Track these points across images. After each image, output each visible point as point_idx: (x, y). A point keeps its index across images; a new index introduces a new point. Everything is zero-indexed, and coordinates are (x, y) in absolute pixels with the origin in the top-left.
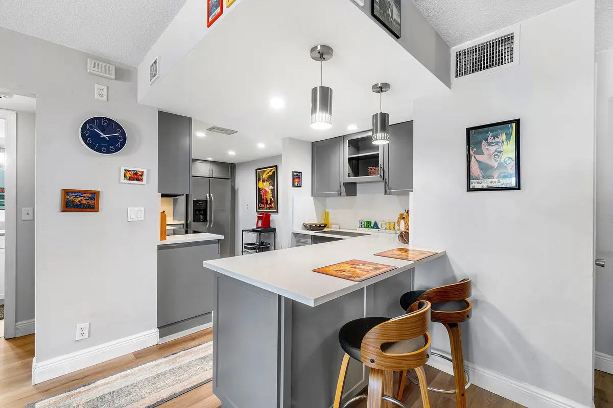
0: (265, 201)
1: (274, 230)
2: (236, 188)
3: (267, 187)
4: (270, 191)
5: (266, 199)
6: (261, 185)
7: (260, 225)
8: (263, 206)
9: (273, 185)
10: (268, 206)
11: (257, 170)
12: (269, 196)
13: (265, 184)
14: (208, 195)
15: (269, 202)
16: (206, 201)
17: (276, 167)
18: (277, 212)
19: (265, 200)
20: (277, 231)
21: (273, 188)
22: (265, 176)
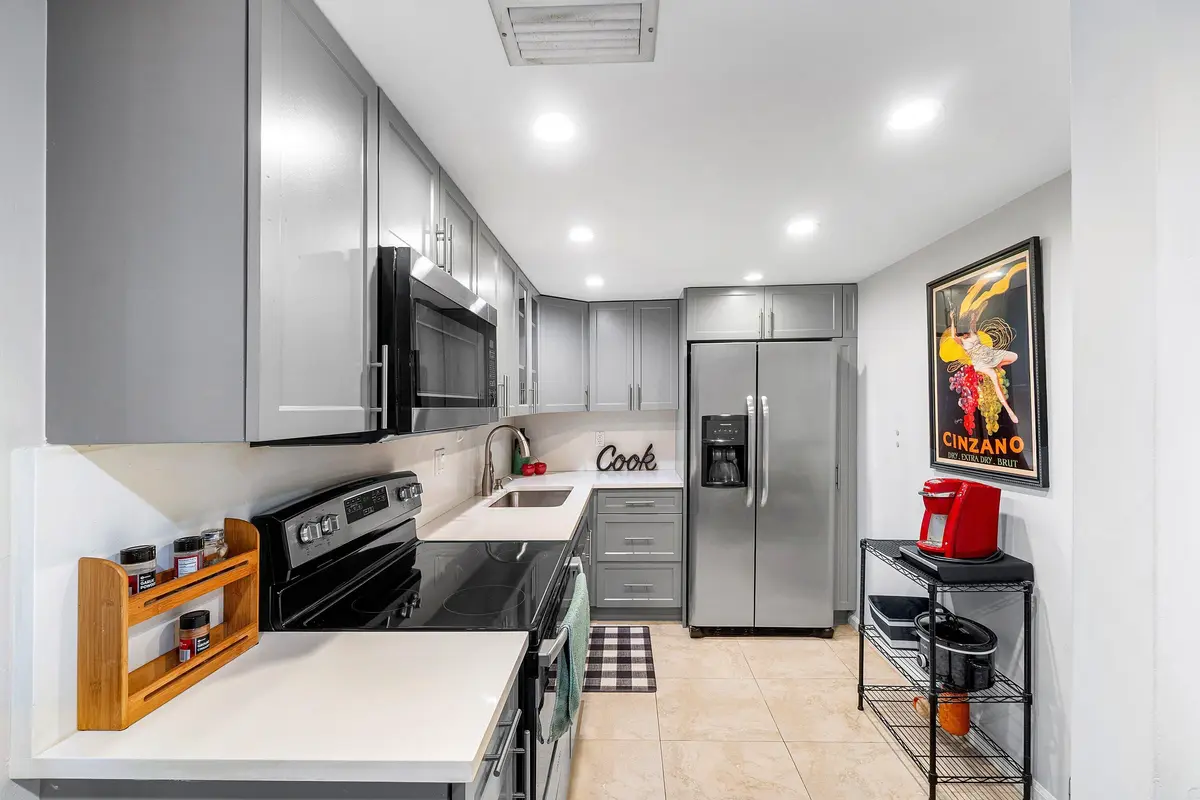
0: (971, 425)
1: (1021, 575)
2: (860, 372)
3: (984, 356)
4: (996, 378)
5: (978, 414)
6: (951, 349)
7: (936, 539)
8: (963, 442)
9: (1017, 345)
10: (986, 445)
11: (931, 286)
12: (992, 399)
13: (968, 342)
14: (750, 399)
15: (992, 427)
16: (746, 418)
17: (1036, 246)
18: (1043, 482)
19: (972, 418)
20: (1042, 583)
21: (1012, 357)
22: (970, 306)
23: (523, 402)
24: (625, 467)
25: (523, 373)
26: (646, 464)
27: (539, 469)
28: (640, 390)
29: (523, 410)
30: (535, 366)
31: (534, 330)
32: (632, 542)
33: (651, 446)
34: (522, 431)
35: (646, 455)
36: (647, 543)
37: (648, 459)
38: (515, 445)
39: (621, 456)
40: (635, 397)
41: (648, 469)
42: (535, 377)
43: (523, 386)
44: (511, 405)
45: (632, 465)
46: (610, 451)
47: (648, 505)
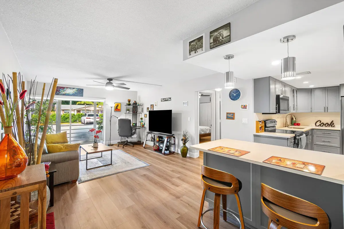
23: (294, 110)
24: (324, 125)
25: (294, 105)
26: (331, 125)
27: (298, 124)
28: (327, 108)
29: (294, 112)
30: (297, 103)
31: (297, 96)
32: (324, 141)
33: (333, 121)
34: (294, 116)
35: (331, 123)
36: (329, 142)
37: (332, 124)
38: (292, 119)
39: (323, 123)
40: (326, 109)
41: (332, 127)
42: (297, 105)
43: (294, 107)
44: (292, 111)
45: (326, 125)
46: (319, 122)
47: (329, 133)
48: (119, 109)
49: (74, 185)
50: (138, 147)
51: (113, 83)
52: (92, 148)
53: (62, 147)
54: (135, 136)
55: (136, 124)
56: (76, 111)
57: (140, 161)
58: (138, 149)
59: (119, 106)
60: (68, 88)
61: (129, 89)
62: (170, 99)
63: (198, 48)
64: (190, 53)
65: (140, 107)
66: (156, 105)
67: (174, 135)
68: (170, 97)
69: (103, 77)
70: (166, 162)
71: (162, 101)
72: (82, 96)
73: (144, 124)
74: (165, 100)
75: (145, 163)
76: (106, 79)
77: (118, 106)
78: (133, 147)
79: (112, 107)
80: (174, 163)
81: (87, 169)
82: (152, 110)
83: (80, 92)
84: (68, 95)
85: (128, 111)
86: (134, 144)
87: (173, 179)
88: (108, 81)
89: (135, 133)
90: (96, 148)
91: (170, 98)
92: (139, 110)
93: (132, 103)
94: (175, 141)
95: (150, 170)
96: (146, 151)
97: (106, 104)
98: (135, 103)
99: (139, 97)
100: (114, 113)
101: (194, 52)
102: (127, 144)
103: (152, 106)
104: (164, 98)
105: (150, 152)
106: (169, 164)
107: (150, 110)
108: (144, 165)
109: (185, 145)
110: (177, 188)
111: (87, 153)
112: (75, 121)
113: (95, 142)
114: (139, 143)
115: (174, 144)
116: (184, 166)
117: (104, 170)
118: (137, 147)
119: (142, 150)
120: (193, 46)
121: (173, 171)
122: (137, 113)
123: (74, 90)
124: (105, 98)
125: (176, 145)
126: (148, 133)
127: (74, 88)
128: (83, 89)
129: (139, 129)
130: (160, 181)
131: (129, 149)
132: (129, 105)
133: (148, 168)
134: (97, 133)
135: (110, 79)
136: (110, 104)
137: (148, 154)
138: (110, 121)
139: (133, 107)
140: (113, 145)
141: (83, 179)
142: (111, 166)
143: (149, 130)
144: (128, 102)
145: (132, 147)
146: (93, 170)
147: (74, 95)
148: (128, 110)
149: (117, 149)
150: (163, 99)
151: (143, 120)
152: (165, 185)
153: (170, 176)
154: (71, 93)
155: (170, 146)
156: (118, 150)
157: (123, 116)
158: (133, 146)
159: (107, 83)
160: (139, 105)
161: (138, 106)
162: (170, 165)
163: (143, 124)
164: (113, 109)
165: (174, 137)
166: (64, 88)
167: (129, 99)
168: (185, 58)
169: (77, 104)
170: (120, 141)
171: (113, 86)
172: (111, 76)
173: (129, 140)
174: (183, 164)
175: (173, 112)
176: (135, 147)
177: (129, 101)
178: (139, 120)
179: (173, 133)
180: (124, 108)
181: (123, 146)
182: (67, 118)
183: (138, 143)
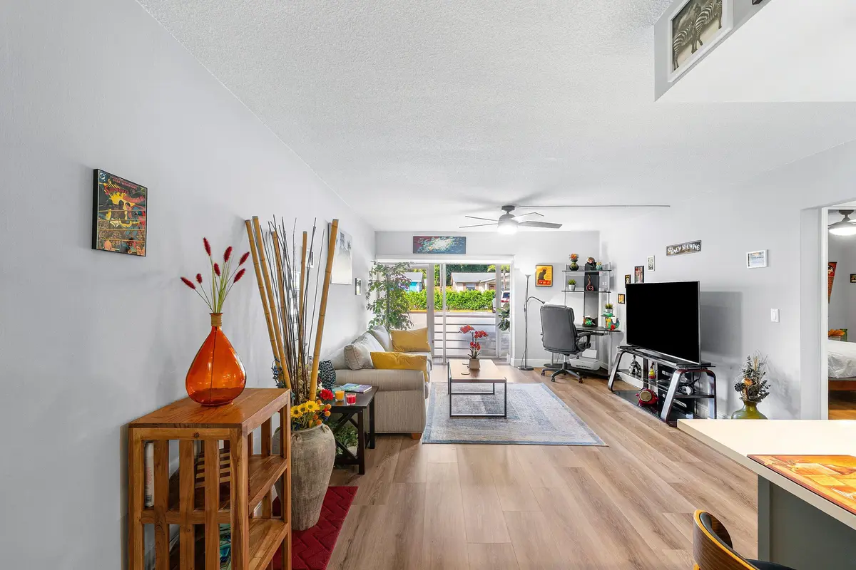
48: (547, 281)
49: (413, 445)
50: (594, 386)
51: (514, 216)
52: (467, 371)
53: (396, 359)
54: (590, 353)
55: (595, 321)
56: (486, 285)
57: (582, 424)
58: (593, 390)
59: (549, 272)
60: (437, 237)
61: (558, 226)
62: (697, 247)
63: (704, 27)
64: (674, 59)
65: (605, 274)
66: (650, 268)
67: (709, 365)
68: (696, 240)
69: (489, 205)
70: (666, 450)
71: (668, 254)
72: (464, 252)
73: (617, 321)
74: (680, 250)
75: (592, 435)
76: (499, 207)
77: (544, 271)
78: (581, 382)
79: (528, 277)
80: (695, 460)
81: (451, 416)
82: (639, 282)
83: (459, 244)
84: (439, 253)
85: (570, 286)
86: (585, 374)
87: (667, 515)
88: (505, 212)
89: (587, 345)
90: (475, 370)
91: (698, 243)
92: (604, 283)
93: (582, 263)
94: (714, 386)
95: (598, 459)
96: (612, 402)
97: (515, 269)
98: (591, 264)
99: (605, 249)
100: (534, 291)
101: (690, 48)
102: (564, 373)
103: (640, 270)
104: (673, 244)
105: (626, 406)
106: (674, 459)
107: (633, 282)
108: (590, 440)
109: (756, 408)
110: (667, 552)
111: (451, 381)
112: (481, 307)
113: (474, 358)
114: (600, 375)
115: (713, 396)
116: (734, 483)
117: (484, 427)
118: (591, 385)
119: (602, 396)
120: (688, 25)
121: (677, 487)
122: (596, 289)
123: (449, 241)
124: (512, 255)
125: (722, 400)
126: (624, 350)
127: (448, 238)
128: (465, 238)
129: (602, 334)
130: (617, 505)
131: (570, 387)
132: (575, 269)
133: (594, 452)
134: (476, 337)
135: (509, 208)
136: (525, 269)
137: (614, 411)
138: (525, 310)
139: (586, 274)
140: (532, 369)
141: (434, 436)
142: (503, 420)
143: (628, 342)
144: (570, 263)
145: (577, 383)
146: (460, 420)
147: (449, 251)
148: (573, 283)
149: (537, 381)
150: (674, 247)
151: (614, 314)
152: (627, 526)
153: (658, 501)
154: (443, 249)
155: (698, 400)
156: (539, 384)
157: (558, 297)
158: (581, 379)
159: (503, 218)
160: (601, 269)
161: (601, 273)
162: (674, 464)
163: (614, 322)
164: (533, 281)
165: (711, 374)
166: (429, 238)
167: (575, 253)
168: (662, 87)
169: (489, 270)
170: (549, 361)
171: (516, 223)
172: (508, 200)
173: (574, 362)
174: (733, 474)
175: (702, 289)
176: (587, 384)
177: (575, 259)
178: (601, 310)
179: (705, 357)
180: (560, 279)
181: (553, 377)
182: (466, 300)
183: (599, 373)
